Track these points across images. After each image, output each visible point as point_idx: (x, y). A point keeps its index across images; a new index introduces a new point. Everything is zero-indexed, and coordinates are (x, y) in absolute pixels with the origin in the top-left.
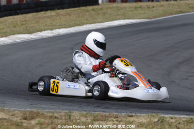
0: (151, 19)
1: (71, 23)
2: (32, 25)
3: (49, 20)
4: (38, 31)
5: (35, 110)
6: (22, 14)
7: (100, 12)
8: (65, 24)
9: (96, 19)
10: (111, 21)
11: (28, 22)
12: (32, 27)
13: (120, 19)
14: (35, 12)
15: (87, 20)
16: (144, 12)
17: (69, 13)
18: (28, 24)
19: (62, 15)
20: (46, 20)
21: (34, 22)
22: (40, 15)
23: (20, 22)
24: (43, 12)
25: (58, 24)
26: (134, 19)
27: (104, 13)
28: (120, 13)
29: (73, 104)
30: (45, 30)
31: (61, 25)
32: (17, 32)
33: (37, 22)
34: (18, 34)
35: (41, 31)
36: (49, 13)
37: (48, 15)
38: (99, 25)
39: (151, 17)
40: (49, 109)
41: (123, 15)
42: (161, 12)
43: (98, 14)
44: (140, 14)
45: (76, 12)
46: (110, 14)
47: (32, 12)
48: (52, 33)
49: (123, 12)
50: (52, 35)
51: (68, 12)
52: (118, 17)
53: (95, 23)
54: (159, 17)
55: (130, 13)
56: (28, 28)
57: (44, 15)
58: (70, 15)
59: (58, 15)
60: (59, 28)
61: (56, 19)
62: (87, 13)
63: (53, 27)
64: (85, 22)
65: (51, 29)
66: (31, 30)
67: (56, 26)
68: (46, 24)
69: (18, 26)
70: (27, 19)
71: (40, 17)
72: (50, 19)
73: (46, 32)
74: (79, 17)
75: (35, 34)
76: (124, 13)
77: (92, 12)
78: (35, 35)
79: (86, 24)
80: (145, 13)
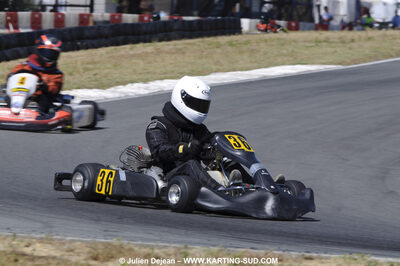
0: (349, 64)
1: (185, 69)
2: (107, 71)
3: (140, 62)
4: (118, 84)
5: (114, 241)
6: (87, 48)
7: (245, 48)
8: (173, 72)
9: (237, 61)
10: (267, 67)
11: (98, 66)
12: (106, 76)
13: (283, 64)
14: (112, 45)
15: (217, 63)
16: (333, 50)
17: (180, 50)
18: (99, 68)
19: (167, 53)
20: (134, 61)
21: (109, 66)
22: (123, 53)
23: (82, 64)
24: (128, 46)
25: (158, 71)
26: (313, 64)
27: (252, 51)
28: (285, 51)
29: (189, 232)
30: (132, 82)
31: (165, 73)
32: (75, 84)
33: (115, 66)
34: (79, 88)
35: (124, 83)
36: (141, 48)
37: (139, 52)
38: (241, 75)
39: (348, 61)
40: (142, 239)
41: (292, 56)
42: (367, 52)
43: (241, 53)
44: (326, 54)
45: (195, 47)
46: (265, 53)
47: (107, 46)
48: (147, 89)
49: (290, 49)
50: (146, 92)
51: (180, 47)
52: (279, 60)
53: (234, 70)
54: (365, 62)
55: (307, 52)
56: (98, 76)
57: (131, 52)
58: (184, 53)
59: (159, 52)
60: (162, 79)
61: (156, 61)
62: (219, 50)
63: (149, 76)
64: (214, 67)
65: (146, 81)
66: (105, 81)
67: (155, 73)
68: (135, 71)
69: (78, 72)
70: (96, 59)
71: (123, 56)
72: (143, 60)
73: (136, 85)
74: (201, 58)
75: (112, 89)
76: (293, 51)
77: (229, 48)
78: (113, 92)
79: (216, 71)
80: (336, 52)
